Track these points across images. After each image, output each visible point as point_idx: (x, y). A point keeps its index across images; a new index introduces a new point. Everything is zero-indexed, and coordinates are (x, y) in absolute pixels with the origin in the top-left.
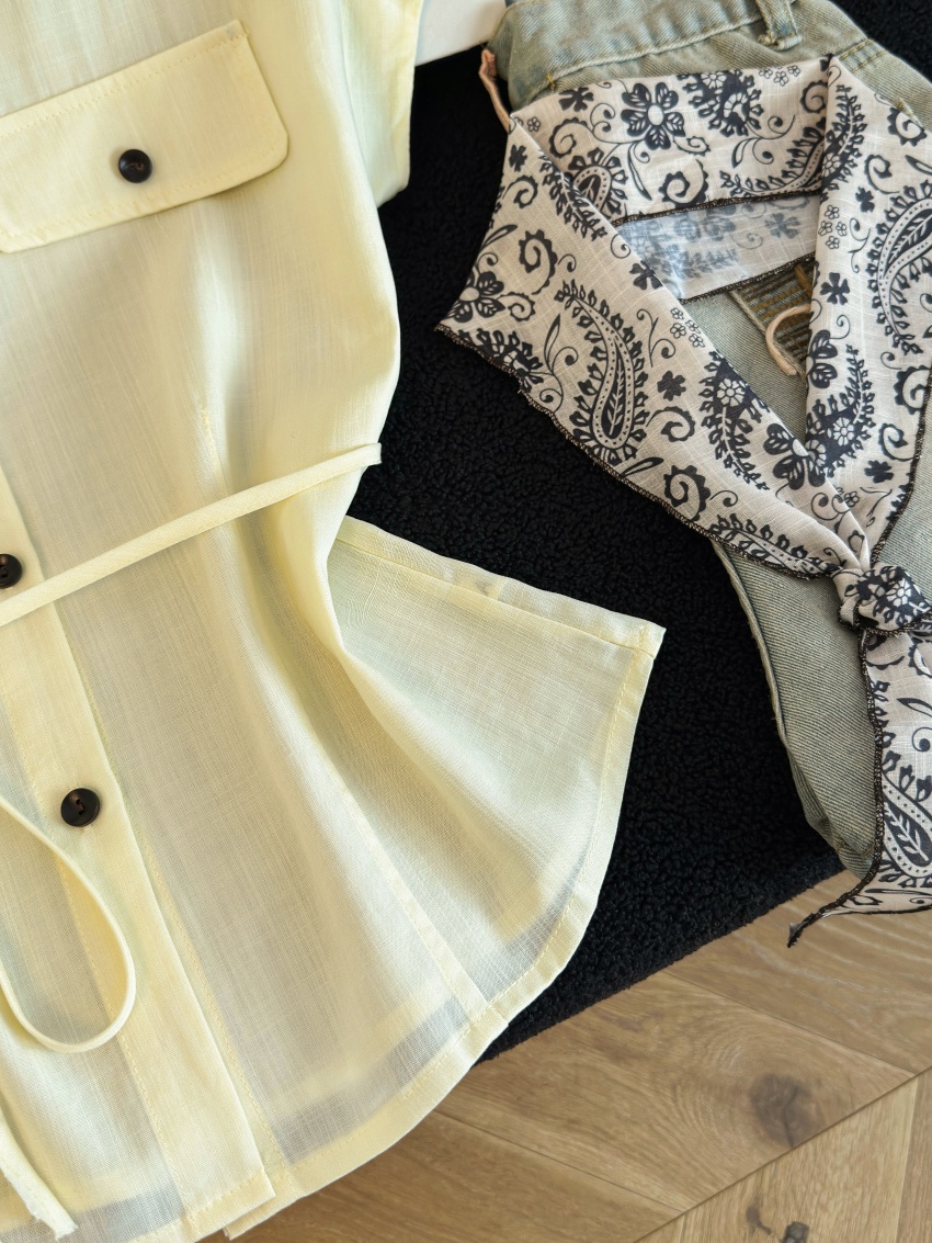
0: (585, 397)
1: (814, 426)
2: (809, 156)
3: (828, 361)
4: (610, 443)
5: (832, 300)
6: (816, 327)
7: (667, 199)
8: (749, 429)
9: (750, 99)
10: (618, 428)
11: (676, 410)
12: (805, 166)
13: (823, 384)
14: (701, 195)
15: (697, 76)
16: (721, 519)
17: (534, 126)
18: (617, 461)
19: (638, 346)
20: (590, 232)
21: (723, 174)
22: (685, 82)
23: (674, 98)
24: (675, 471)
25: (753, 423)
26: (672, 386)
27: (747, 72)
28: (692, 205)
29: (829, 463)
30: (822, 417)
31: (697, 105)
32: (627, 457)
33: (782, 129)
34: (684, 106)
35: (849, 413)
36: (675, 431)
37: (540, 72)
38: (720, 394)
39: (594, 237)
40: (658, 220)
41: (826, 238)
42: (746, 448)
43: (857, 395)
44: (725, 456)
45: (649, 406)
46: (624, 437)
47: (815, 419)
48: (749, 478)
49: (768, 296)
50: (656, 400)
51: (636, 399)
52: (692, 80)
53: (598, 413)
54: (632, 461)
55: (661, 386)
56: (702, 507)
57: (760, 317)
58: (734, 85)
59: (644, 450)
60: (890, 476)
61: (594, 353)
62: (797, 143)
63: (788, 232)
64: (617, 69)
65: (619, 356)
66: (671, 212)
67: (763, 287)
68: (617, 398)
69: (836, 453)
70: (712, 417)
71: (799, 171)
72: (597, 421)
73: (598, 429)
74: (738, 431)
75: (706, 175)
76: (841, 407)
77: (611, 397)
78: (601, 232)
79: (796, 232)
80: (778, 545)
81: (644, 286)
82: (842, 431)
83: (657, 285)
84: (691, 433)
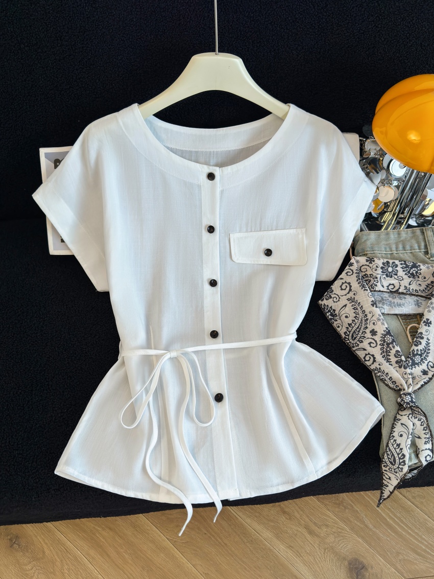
0: (349, 328)
1: (411, 355)
2: (430, 289)
3: (420, 340)
4: (352, 342)
5: (426, 325)
6: (419, 331)
7: (388, 289)
8: (391, 349)
9: (418, 270)
10: (355, 338)
11: (373, 339)
12: (429, 290)
13: (416, 345)
14: (398, 290)
15: (405, 262)
16: (376, 368)
17: (357, 262)
18: (354, 347)
19: (367, 319)
20: (364, 289)
21: (405, 286)
22: (401, 262)
23: (397, 266)
24: (369, 354)
25: (392, 348)
26: (374, 333)
27: (419, 264)
28: (394, 292)
29: (411, 366)
30: (413, 353)
31: (403, 268)
32: (356, 346)
33: (425, 280)
34: (399, 268)
35: (421, 355)
36: (372, 344)
37: (363, 250)
38: (386, 339)
39: (364, 290)
40: (384, 293)
41: (427, 309)
42: (389, 354)
43: (425, 351)
44: (383, 354)
45: (366, 335)
46: (356, 341)
47: (411, 353)
48: (388, 361)
49: (408, 320)
50: (368, 335)
51: (363, 332)
52: (403, 262)
53: (351, 333)
54: (357, 347)
55: (371, 332)
56: (373, 363)
57: (404, 325)
58: (414, 266)
59: (361, 345)
60: (427, 374)
61: (355, 317)
62: (428, 284)
63: (418, 305)
64: (384, 255)
65: (362, 320)
66: (388, 292)
67: (406, 317)
68: (358, 330)
69: (414, 364)
70: (383, 344)
71: (427, 291)
72: (351, 335)
73: (350, 337)
74: (388, 349)
75: (400, 286)
76: (419, 353)
77: (356, 329)
78: (367, 290)
79: (421, 306)
80: (389, 379)
81: (373, 306)
82: (417, 359)
83: (376, 307)
84: (376, 346)
